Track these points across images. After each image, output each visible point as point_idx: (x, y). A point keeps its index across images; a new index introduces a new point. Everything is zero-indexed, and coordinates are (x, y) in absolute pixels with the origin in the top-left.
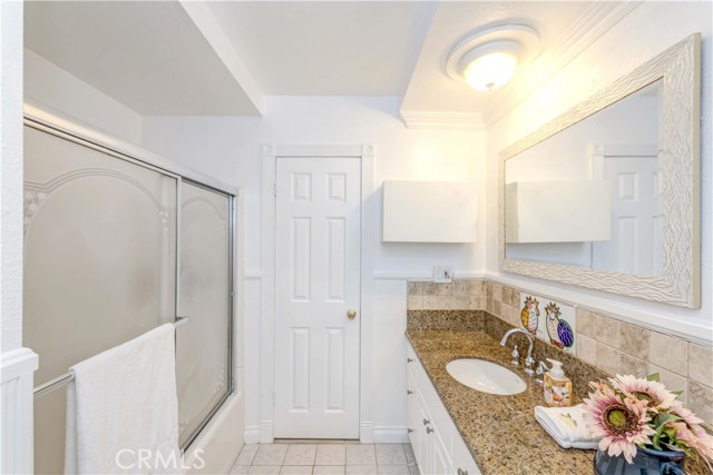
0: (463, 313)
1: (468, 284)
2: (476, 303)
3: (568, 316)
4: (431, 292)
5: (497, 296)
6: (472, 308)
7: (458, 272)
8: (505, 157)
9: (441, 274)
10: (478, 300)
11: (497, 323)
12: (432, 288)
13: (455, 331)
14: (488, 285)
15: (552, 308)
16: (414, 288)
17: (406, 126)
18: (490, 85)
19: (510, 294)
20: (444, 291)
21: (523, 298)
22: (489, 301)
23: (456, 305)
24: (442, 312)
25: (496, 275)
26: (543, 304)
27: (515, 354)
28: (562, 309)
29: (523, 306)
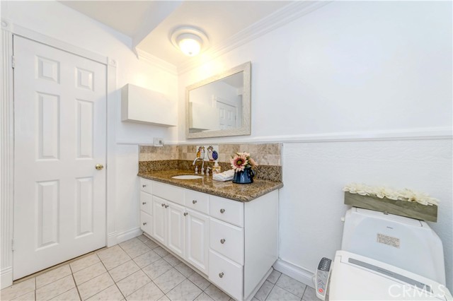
0: (168, 161)
1: (170, 147)
2: (174, 156)
3: (216, 149)
4: (152, 152)
5: (185, 151)
6: (172, 159)
7: (166, 142)
8: (189, 89)
9: (158, 142)
10: (175, 155)
11: (185, 163)
12: (153, 149)
13: (165, 170)
14: (180, 148)
15: (211, 148)
16: (143, 149)
17: (137, 57)
18: (190, 53)
19: (191, 148)
20: (159, 151)
21: (198, 148)
22: (180, 155)
23: (165, 158)
24: (158, 161)
25: (184, 142)
26: (206, 147)
27: (196, 169)
28: (214, 147)
29: (198, 151)
